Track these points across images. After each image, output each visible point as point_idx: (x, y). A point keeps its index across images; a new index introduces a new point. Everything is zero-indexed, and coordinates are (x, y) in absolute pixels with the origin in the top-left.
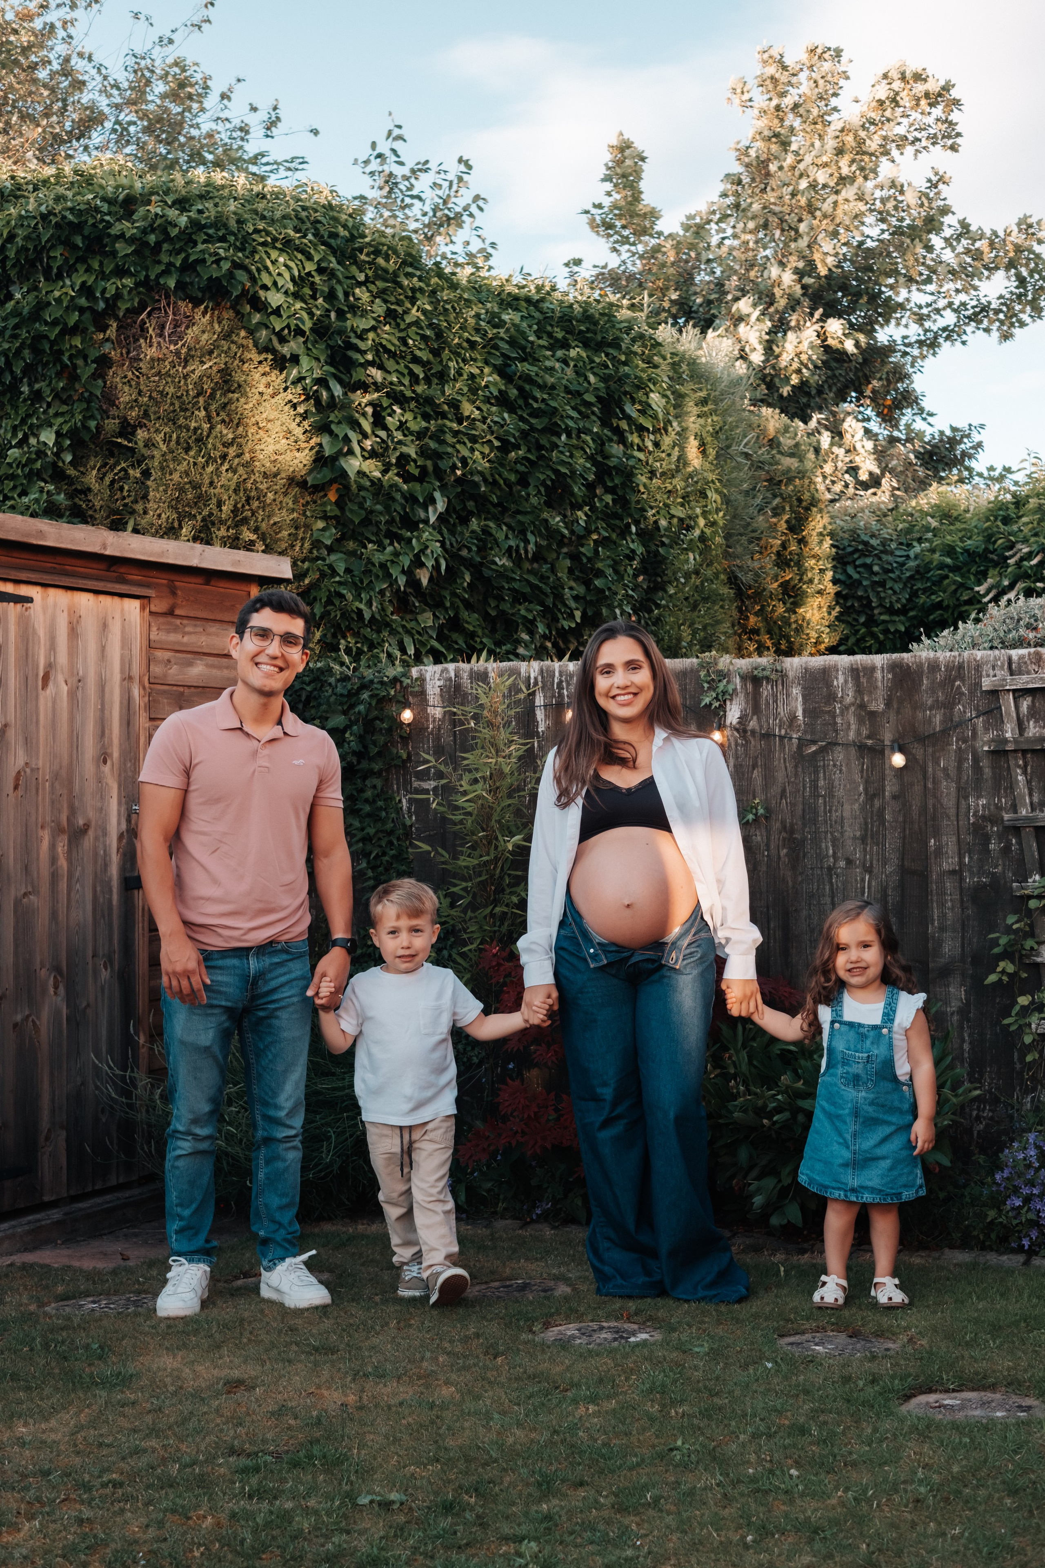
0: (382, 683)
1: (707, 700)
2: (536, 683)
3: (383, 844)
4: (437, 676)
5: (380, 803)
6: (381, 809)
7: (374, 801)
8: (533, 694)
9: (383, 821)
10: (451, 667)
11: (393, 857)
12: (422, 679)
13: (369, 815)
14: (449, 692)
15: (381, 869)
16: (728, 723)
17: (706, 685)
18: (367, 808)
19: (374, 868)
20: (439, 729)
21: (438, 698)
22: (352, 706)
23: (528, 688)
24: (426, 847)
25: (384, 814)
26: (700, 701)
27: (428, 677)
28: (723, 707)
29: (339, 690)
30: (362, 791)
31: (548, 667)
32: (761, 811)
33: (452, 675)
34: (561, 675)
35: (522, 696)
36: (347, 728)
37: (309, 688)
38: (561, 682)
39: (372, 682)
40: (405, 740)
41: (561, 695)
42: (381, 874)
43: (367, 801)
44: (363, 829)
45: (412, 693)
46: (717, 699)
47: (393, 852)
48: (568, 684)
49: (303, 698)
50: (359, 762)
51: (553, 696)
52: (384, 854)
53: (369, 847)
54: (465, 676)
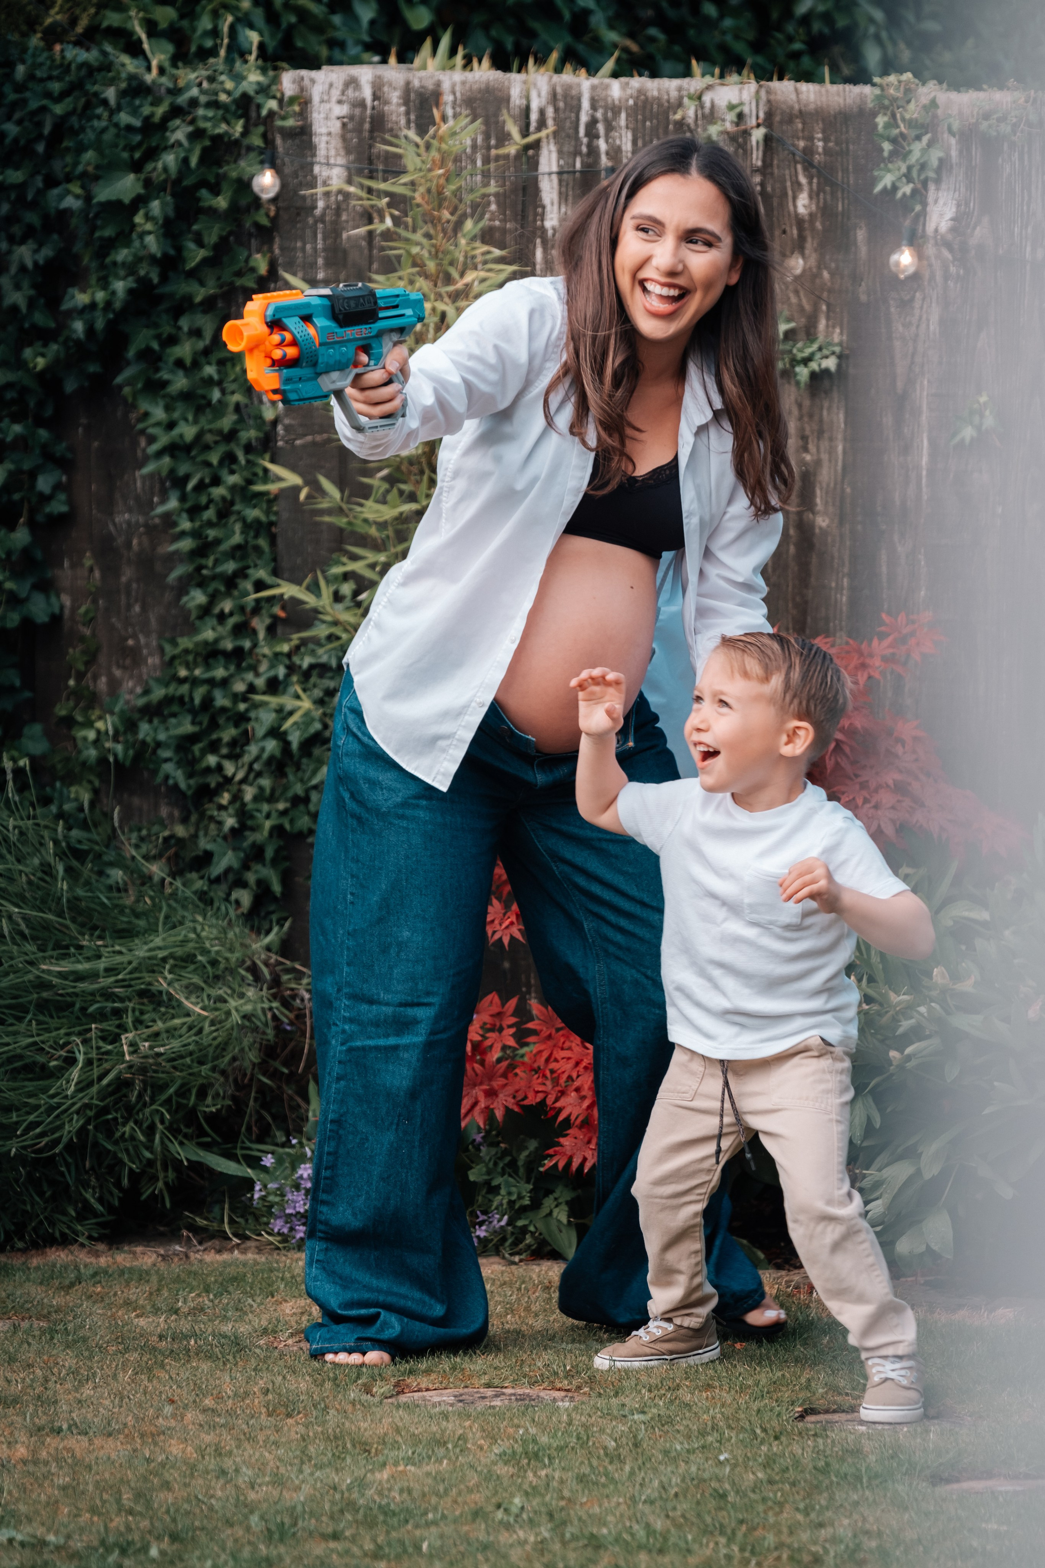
0: (214, 104)
1: (887, 180)
2: (542, 123)
3: (214, 459)
4: (336, 94)
5: (210, 370)
6: (209, 382)
7: (196, 365)
8: (536, 145)
9: (219, 409)
10: (365, 74)
11: (233, 488)
12: (303, 101)
13: (186, 396)
14: (359, 130)
15: (210, 514)
16: (930, 228)
17: (887, 146)
18: (180, 382)
19: (194, 512)
20: (338, 211)
21: (336, 143)
22: (152, 154)
23: (525, 133)
24: (292, 479)
25: (216, 395)
26: (874, 181)
27: (316, 93)
28: (919, 195)
29: (124, 118)
30: (172, 340)
31: (568, 88)
32: (989, 421)
33: (367, 93)
34: (594, 107)
35: (511, 150)
36: (139, 202)
37: (58, 109)
38: (592, 123)
39: (194, 103)
40: (266, 235)
41: (593, 151)
42: (210, 524)
43: (179, 363)
44: (171, 425)
45: (283, 131)
46: (908, 177)
47: (233, 479)
48: (609, 128)
49: (47, 130)
50: (164, 278)
51: (577, 152)
52: (216, 481)
53: (183, 469)
54: (395, 97)
